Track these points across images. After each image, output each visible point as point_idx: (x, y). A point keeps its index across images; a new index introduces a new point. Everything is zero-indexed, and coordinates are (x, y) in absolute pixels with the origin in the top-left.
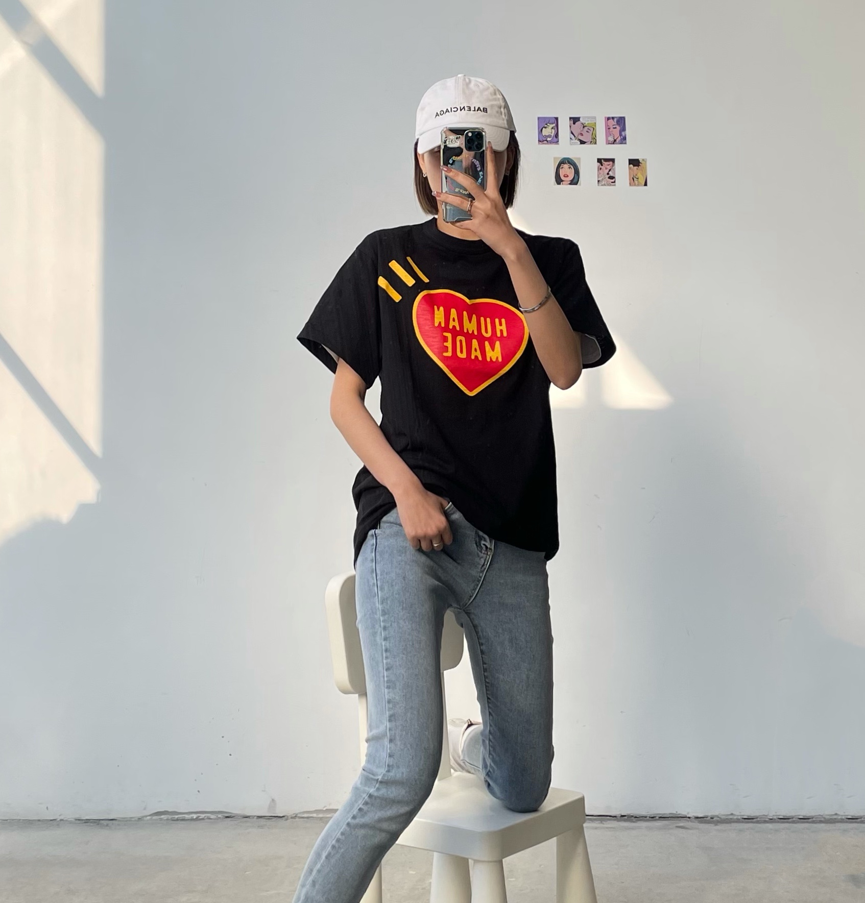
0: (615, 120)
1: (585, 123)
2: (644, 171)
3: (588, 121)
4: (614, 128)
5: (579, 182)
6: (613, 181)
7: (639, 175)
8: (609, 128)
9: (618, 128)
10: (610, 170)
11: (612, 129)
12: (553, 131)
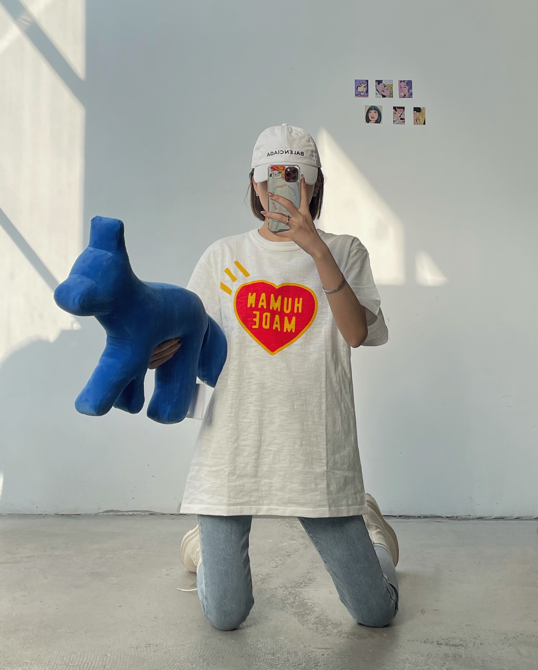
0: (405, 82)
1: (386, 84)
2: (424, 115)
3: (388, 83)
4: (405, 87)
5: (381, 121)
6: (403, 121)
7: (420, 118)
8: (402, 88)
9: (407, 88)
10: (401, 115)
11: (403, 88)
12: (365, 88)
